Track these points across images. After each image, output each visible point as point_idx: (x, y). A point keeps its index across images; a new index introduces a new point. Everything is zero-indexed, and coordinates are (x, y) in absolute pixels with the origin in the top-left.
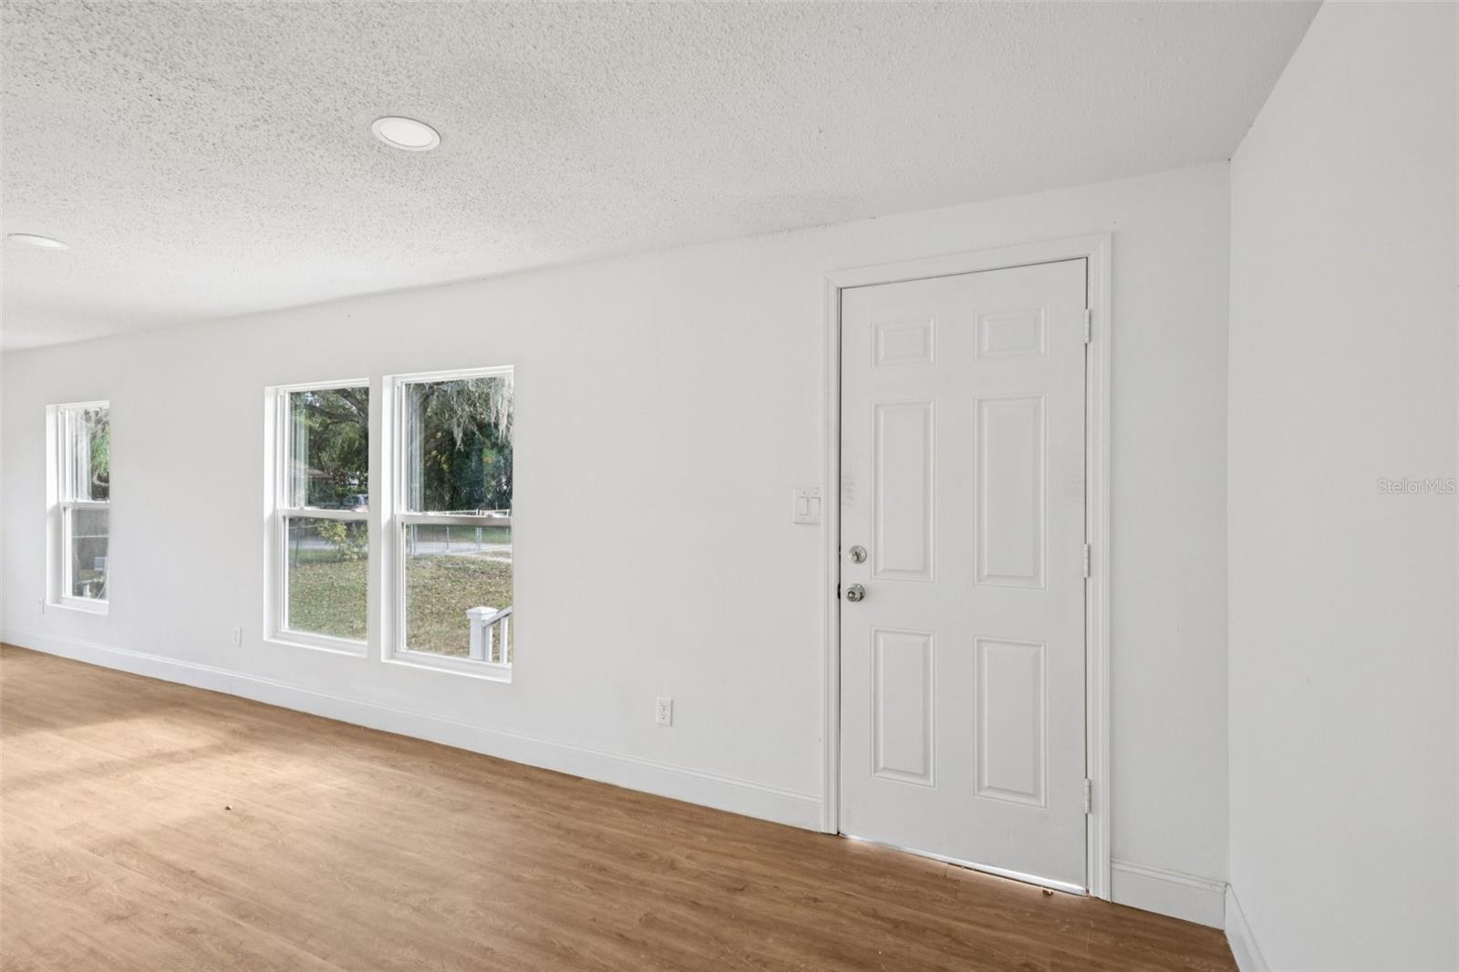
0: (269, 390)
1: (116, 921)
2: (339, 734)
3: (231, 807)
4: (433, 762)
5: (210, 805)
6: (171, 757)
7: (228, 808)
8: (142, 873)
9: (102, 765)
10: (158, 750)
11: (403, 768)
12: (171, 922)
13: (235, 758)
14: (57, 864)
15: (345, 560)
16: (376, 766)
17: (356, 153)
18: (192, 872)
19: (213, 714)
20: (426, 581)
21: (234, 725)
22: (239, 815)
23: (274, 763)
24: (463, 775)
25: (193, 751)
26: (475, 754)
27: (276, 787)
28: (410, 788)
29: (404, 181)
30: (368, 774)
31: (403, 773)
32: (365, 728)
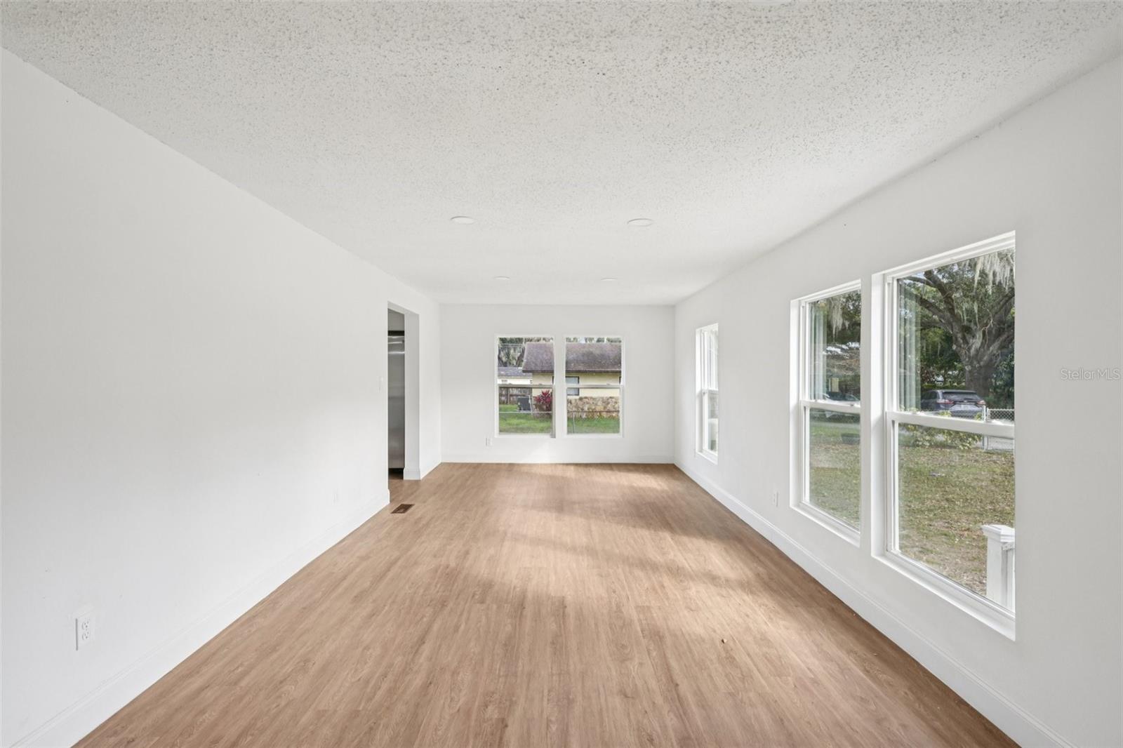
0: (794, 302)
1: (622, 696)
2: (832, 610)
3: (725, 641)
4: (910, 689)
5: (715, 631)
6: (713, 579)
7: (723, 641)
8: (653, 666)
9: (678, 569)
10: (710, 571)
11: (875, 679)
12: (645, 721)
13: (748, 598)
14: (624, 630)
15: (918, 446)
16: (850, 662)
17: (751, 39)
18: (677, 685)
19: (753, 554)
20: (996, 476)
21: (761, 569)
22: (727, 652)
23: (772, 616)
24: (941, 727)
25: (727, 581)
26: (968, 705)
27: (764, 640)
28: (873, 707)
29: (813, 47)
30: (839, 667)
31: (874, 686)
32: (857, 616)
